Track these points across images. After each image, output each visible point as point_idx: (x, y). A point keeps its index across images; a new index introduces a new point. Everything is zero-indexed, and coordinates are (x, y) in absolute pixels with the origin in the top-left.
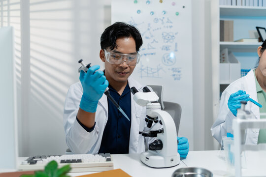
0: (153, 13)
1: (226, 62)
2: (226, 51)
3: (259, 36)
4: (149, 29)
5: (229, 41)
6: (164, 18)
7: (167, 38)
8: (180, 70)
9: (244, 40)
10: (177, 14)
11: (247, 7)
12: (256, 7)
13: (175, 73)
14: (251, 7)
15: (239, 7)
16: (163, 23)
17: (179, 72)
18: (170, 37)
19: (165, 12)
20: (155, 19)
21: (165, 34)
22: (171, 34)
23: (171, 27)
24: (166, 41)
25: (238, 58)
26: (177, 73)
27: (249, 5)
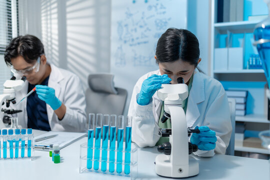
4: (142, 18)
5: (235, 20)
6: (157, 4)
7: (160, 25)
16: (156, 9)
18: (163, 24)
20: (149, 6)
21: (158, 21)
22: (164, 21)
23: (164, 13)
24: (159, 28)
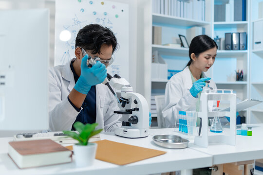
0: (95, 13)
1: (156, 63)
2: (156, 53)
3: (181, 43)
5: (158, 44)
6: (105, 19)
8: (118, 67)
9: (170, 44)
10: (117, 16)
11: (172, 17)
12: (178, 18)
13: (114, 70)
14: (175, 17)
15: (166, 16)
16: (104, 23)
17: (117, 69)
19: (105, 14)
20: (97, 18)
23: (111, 27)
25: (165, 60)
26: (116, 70)
27: (174, 15)
